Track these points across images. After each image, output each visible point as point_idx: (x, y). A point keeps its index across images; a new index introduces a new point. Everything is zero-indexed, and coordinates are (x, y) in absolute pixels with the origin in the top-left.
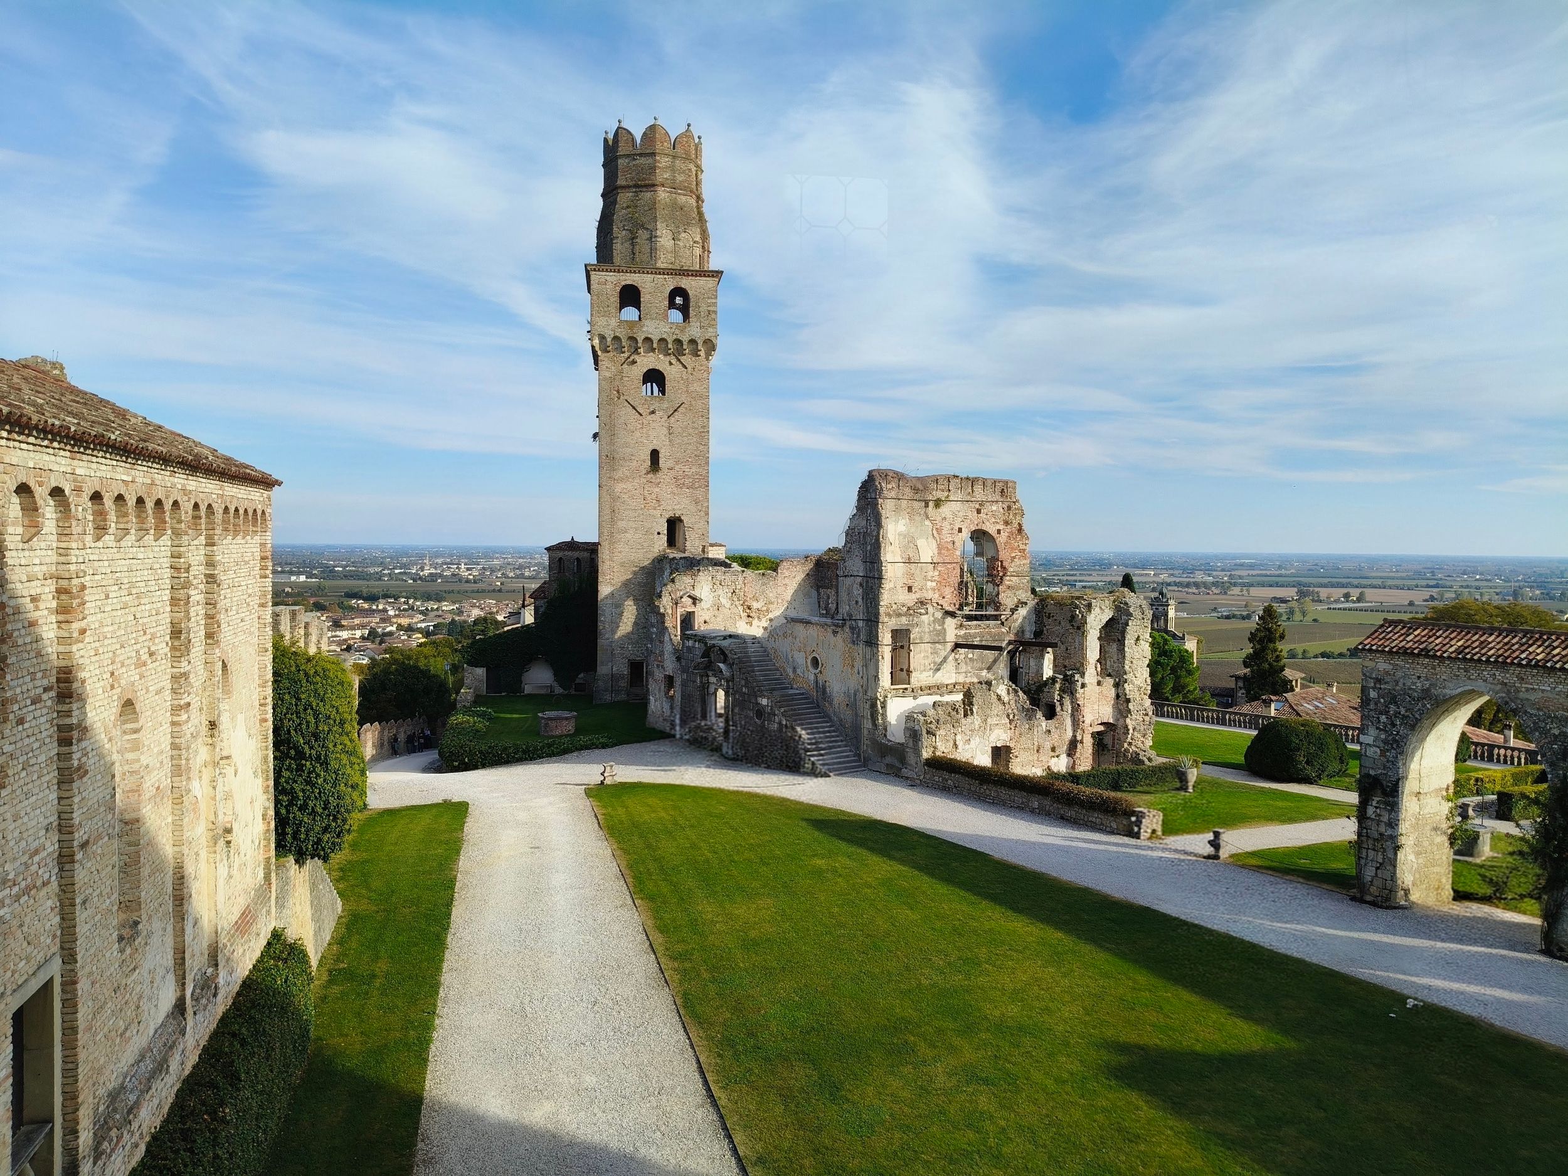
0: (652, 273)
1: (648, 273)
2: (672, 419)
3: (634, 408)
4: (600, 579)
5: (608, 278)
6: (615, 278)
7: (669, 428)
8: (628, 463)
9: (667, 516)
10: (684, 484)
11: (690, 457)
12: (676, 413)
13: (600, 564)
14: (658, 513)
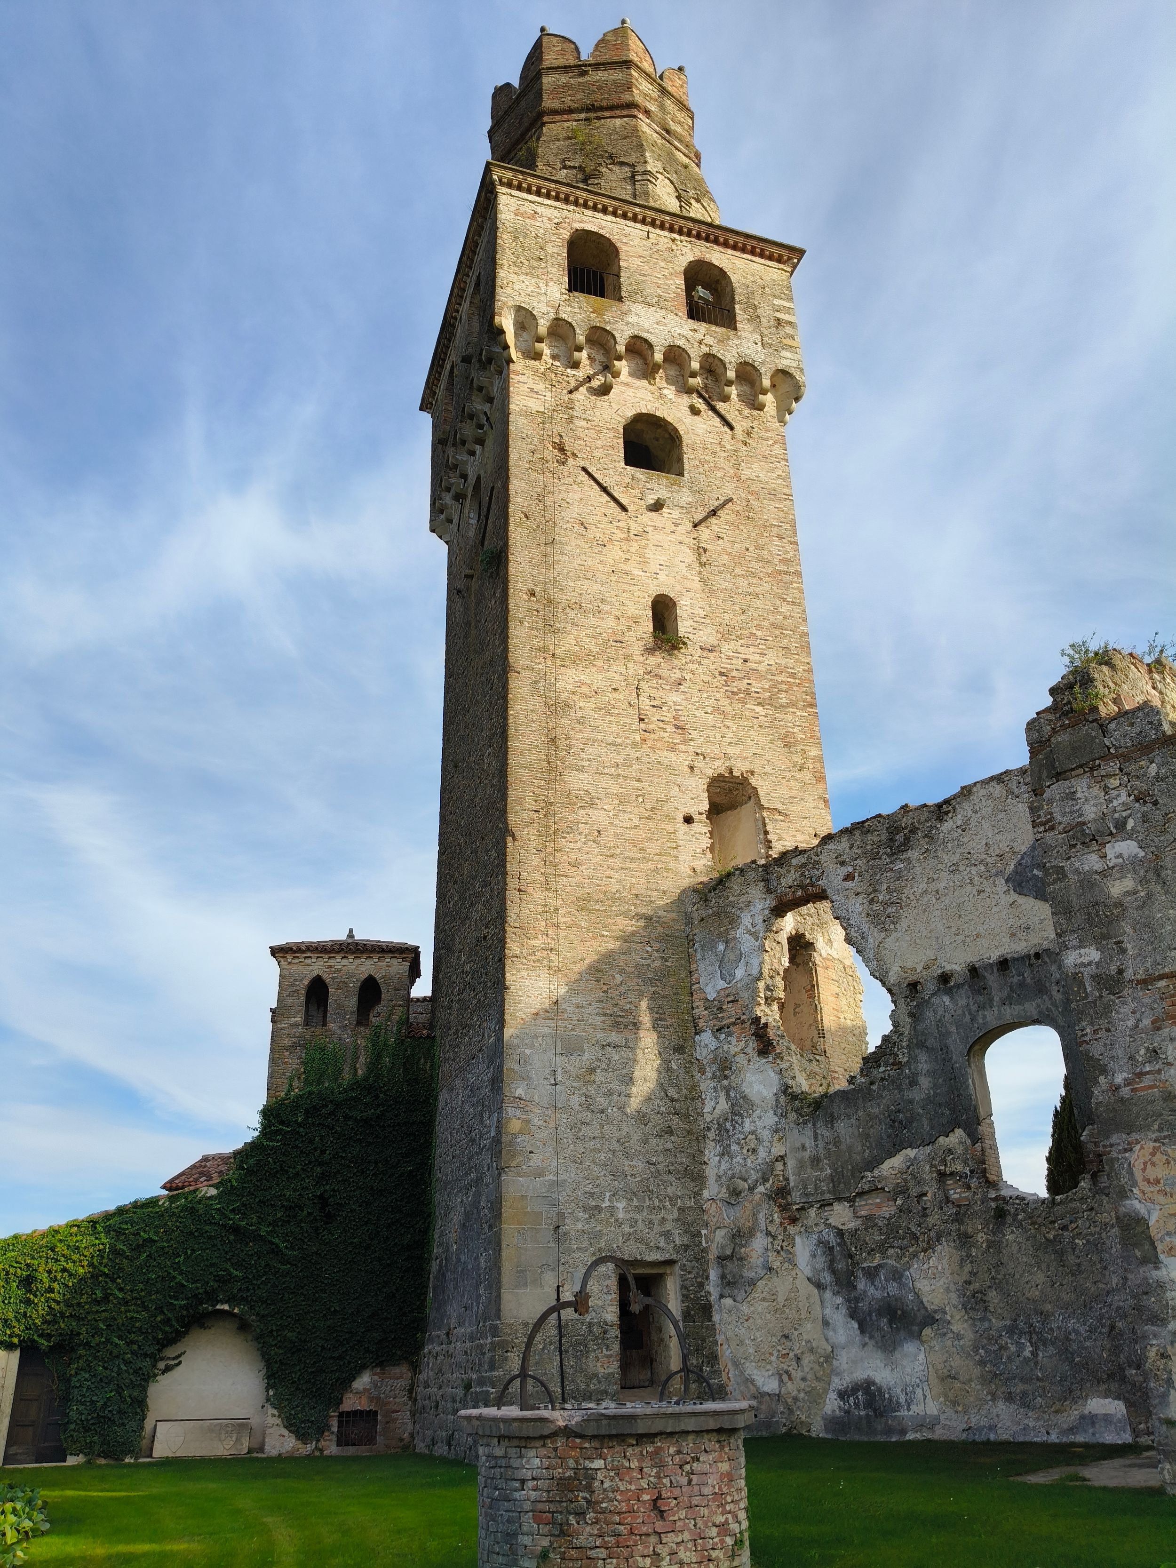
0: (643, 222)
1: (635, 219)
2: (705, 533)
3: (604, 489)
4: (513, 946)
5: (539, 209)
6: (556, 213)
7: (701, 551)
8: (592, 621)
9: (710, 772)
10: (748, 693)
11: (759, 627)
12: (713, 520)
13: (512, 894)
14: (681, 761)
